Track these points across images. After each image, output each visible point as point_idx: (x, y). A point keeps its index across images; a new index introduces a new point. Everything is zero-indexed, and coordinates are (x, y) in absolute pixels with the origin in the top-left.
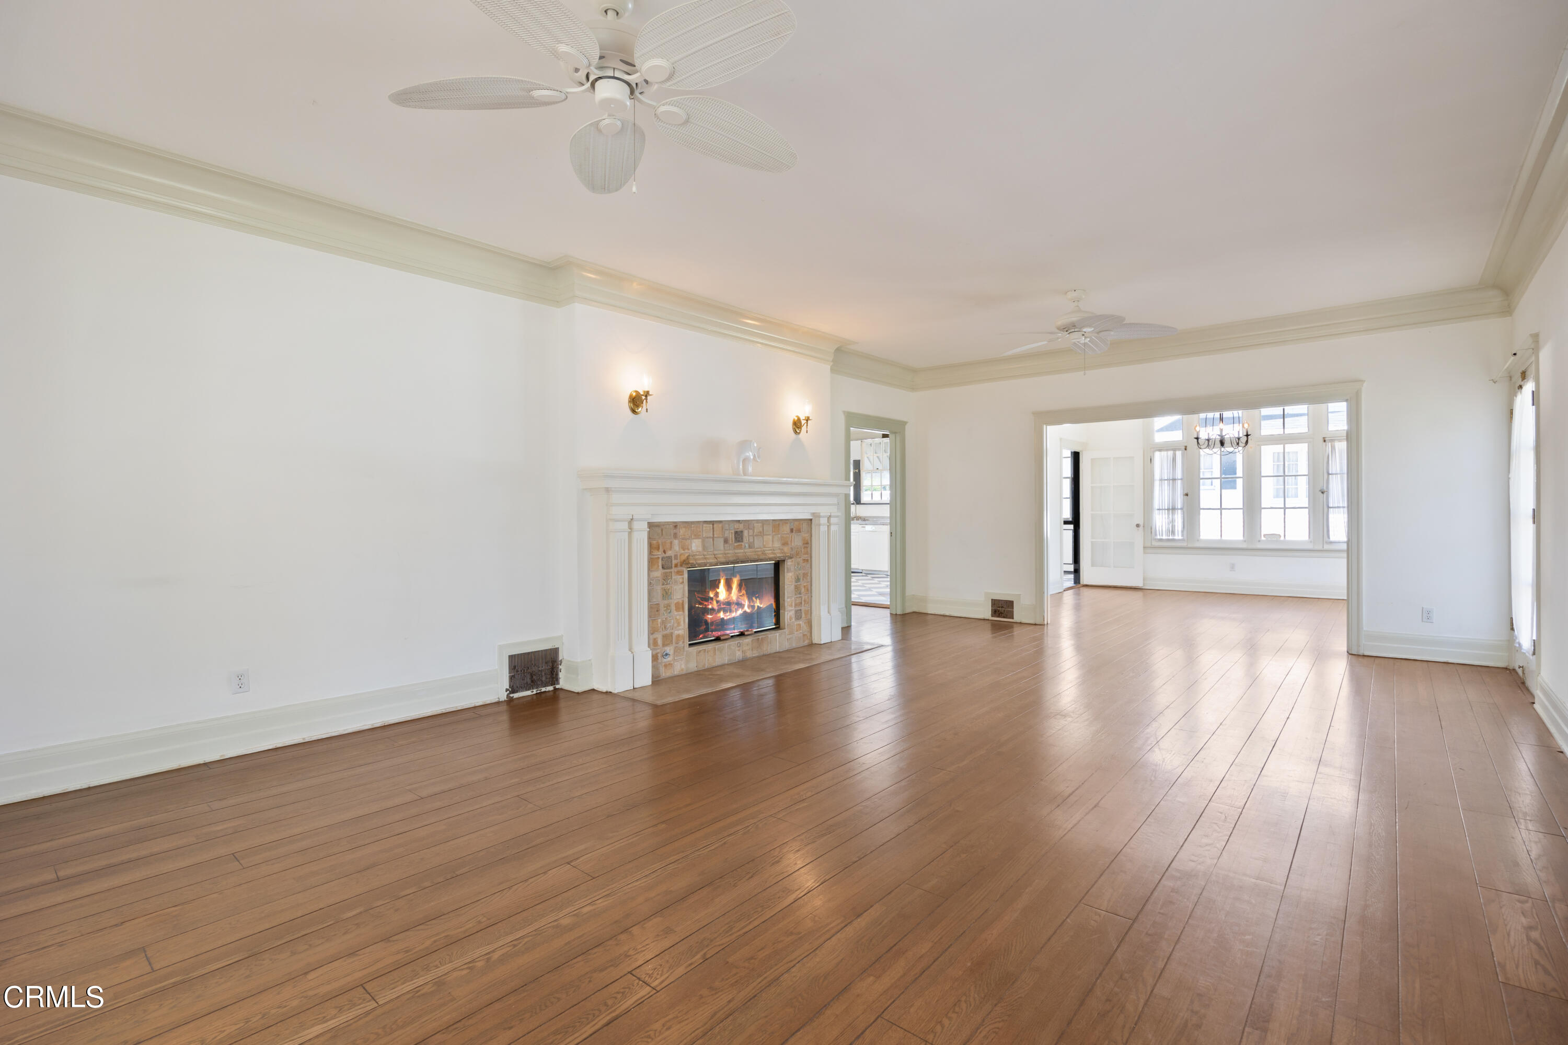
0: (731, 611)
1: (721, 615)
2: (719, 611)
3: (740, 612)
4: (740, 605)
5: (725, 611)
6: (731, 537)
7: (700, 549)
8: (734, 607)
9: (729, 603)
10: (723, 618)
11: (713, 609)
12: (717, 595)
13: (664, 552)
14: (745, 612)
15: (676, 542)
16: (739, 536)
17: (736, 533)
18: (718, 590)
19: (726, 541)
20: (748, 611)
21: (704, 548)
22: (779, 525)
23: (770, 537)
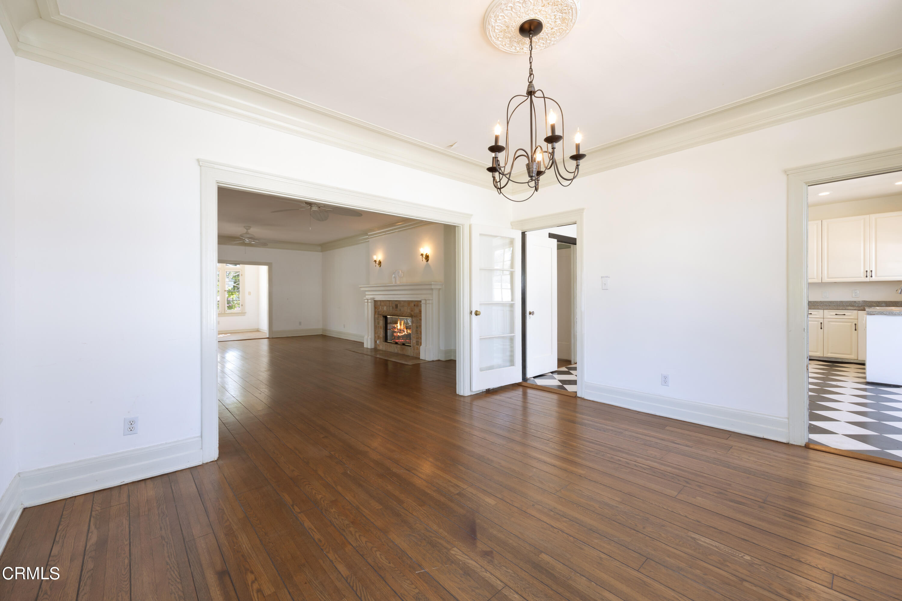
0: (401, 333)
1: (398, 334)
2: (398, 333)
3: (404, 333)
4: (404, 331)
5: (400, 333)
6: (394, 306)
7: (386, 310)
8: (402, 332)
9: (400, 330)
10: (399, 335)
11: (396, 331)
12: (397, 326)
13: (378, 310)
14: (405, 334)
15: (380, 306)
16: (397, 306)
17: (396, 305)
18: (398, 325)
19: (393, 308)
20: (406, 333)
21: (387, 309)
22: (410, 303)
23: (406, 308)
